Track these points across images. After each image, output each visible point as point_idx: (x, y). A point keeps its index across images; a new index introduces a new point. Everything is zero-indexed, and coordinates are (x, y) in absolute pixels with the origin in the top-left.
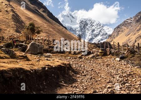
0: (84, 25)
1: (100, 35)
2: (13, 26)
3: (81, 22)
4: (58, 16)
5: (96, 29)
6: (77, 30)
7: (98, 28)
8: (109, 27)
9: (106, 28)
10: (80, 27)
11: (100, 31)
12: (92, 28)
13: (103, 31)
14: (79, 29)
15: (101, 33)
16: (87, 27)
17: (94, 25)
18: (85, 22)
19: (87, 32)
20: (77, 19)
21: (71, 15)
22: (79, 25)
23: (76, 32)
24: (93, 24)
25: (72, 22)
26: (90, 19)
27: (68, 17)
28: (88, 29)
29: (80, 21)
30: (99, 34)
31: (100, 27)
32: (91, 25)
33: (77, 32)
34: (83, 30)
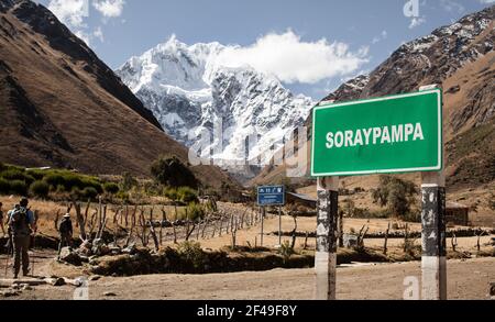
0: (229, 90)
1: (279, 125)
2: (15, 121)
3: (218, 80)
4: (141, 58)
5: (267, 105)
6: (203, 106)
7: (275, 100)
8: (310, 98)
9: (301, 101)
10: (215, 95)
11: (282, 110)
12: (254, 101)
13: (290, 113)
14: (210, 104)
15: (283, 118)
16: (239, 97)
17: (260, 92)
18: (233, 79)
19: (237, 113)
20: (203, 70)
21: (183, 55)
22: (211, 89)
23: (199, 113)
24: (258, 88)
25: (189, 79)
26: (250, 70)
27: (176, 60)
28: (240, 103)
29: (214, 77)
30: (278, 120)
31: (281, 97)
32: (252, 91)
33: (204, 115)
34: (224, 108)
